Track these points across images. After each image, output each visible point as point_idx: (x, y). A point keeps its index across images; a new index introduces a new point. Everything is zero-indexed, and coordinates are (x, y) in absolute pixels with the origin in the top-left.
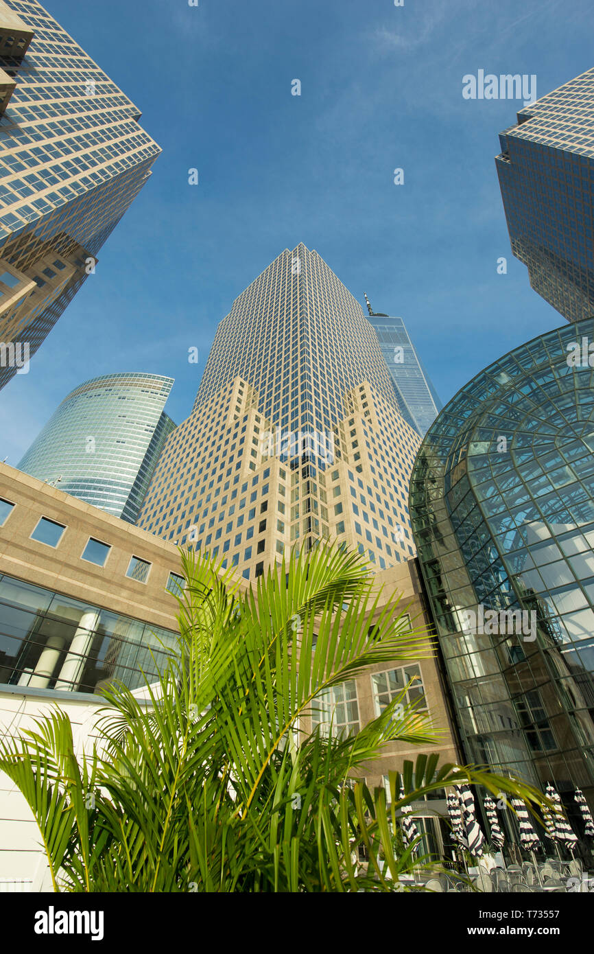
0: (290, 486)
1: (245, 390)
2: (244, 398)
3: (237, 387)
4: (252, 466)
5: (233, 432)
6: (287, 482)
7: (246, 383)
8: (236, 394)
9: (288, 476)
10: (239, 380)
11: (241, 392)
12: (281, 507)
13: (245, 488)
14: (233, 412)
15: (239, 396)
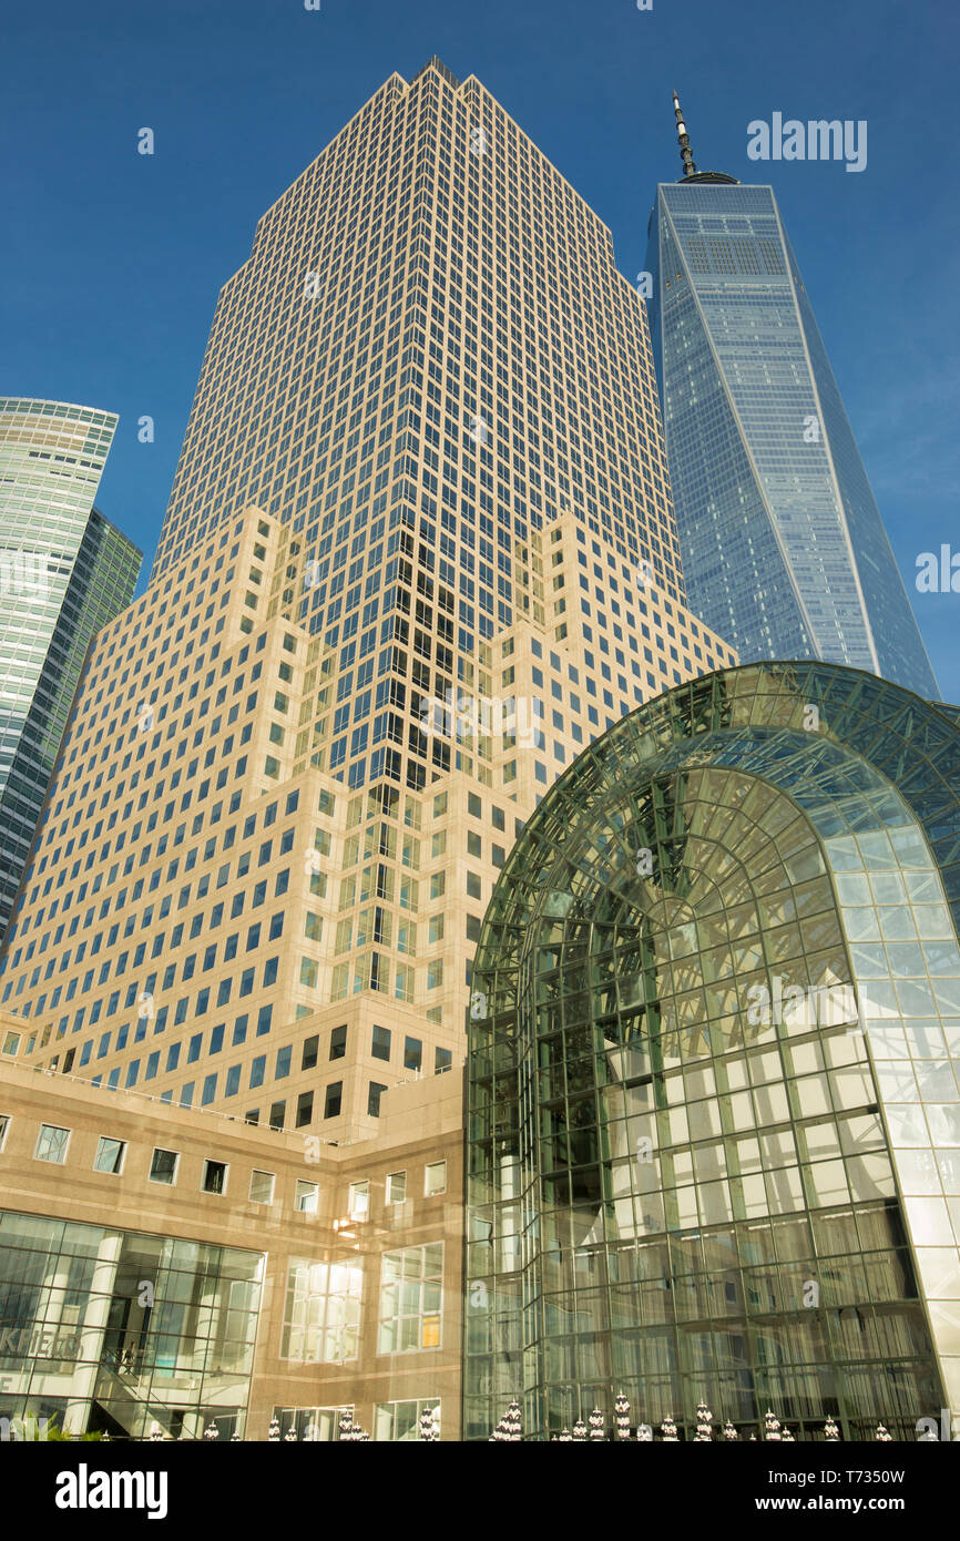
0: (343, 827)
1: (271, 544)
2: (267, 566)
3: (252, 536)
4: (272, 768)
5: (236, 671)
6: (338, 821)
7: (273, 522)
8: (247, 559)
9: (341, 806)
10: (255, 514)
11: (260, 552)
12: (318, 881)
13: (250, 827)
14: (238, 610)
15: (256, 561)
